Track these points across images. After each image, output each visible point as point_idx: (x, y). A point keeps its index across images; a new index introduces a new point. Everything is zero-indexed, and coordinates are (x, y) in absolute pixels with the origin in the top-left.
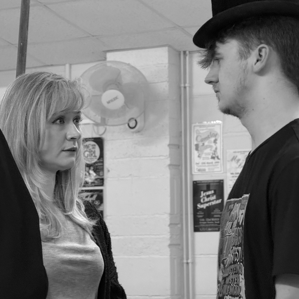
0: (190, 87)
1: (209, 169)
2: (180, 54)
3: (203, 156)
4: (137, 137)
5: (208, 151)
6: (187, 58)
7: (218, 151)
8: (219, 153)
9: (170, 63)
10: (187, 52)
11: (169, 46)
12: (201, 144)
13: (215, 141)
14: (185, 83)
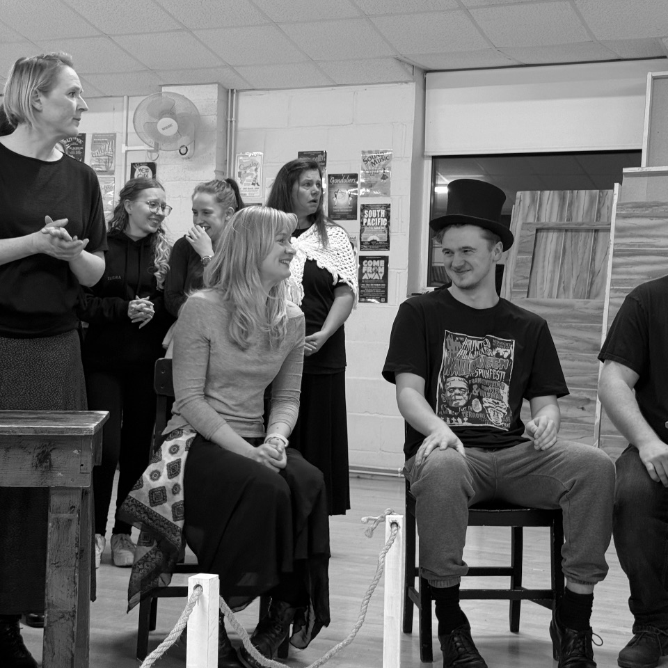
0: (235, 121)
1: (249, 194)
2: (228, 92)
3: (245, 182)
4: (186, 163)
5: (249, 178)
6: (234, 95)
7: (258, 178)
8: (259, 180)
9: (218, 98)
10: (235, 91)
11: (219, 84)
12: (243, 172)
13: (256, 170)
14: (231, 117)
